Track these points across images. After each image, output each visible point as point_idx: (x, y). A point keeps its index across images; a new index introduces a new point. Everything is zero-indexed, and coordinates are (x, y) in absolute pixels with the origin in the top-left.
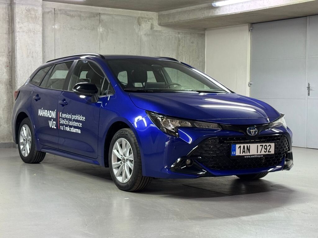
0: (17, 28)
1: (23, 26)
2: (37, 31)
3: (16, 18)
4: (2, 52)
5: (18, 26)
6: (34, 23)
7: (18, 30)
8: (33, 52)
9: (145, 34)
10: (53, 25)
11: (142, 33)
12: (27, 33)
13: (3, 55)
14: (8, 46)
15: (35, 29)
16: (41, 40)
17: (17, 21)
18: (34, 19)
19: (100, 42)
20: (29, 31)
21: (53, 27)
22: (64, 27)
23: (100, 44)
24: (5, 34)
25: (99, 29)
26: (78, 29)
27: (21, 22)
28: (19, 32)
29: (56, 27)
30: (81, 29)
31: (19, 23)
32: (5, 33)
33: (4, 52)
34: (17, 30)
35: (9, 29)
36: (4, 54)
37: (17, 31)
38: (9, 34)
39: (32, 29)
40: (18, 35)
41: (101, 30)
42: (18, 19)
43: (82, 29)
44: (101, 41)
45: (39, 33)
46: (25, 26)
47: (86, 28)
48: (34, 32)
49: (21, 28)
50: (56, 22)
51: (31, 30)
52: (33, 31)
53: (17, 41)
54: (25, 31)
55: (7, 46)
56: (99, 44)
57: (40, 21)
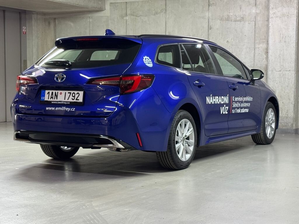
0: (270, 14)
1: (276, 11)
2: (291, 14)
4: (262, 39)
6: (288, 7)
7: (272, 16)
8: (285, 37)
12: (280, 17)
13: (264, 42)
15: (289, 13)
17: (271, 7)
18: (289, 3)
20: (283, 15)
27: (275, 7)
28: (272, 17)
31: (273, 8)
32: (266, 20)
33: (264, 39)
34: (270, 16)
36: (264, 40)
39: (286, 14)
40: (271, 22)
42: (272, 6)
45: (293, 16)
46: (279, 11)
48: (288, 16)
49: (274, 13)
51: (284, 15)
52: (287, 15)
53: (270, 27)
54: (278, 17)
57: (295, 3)
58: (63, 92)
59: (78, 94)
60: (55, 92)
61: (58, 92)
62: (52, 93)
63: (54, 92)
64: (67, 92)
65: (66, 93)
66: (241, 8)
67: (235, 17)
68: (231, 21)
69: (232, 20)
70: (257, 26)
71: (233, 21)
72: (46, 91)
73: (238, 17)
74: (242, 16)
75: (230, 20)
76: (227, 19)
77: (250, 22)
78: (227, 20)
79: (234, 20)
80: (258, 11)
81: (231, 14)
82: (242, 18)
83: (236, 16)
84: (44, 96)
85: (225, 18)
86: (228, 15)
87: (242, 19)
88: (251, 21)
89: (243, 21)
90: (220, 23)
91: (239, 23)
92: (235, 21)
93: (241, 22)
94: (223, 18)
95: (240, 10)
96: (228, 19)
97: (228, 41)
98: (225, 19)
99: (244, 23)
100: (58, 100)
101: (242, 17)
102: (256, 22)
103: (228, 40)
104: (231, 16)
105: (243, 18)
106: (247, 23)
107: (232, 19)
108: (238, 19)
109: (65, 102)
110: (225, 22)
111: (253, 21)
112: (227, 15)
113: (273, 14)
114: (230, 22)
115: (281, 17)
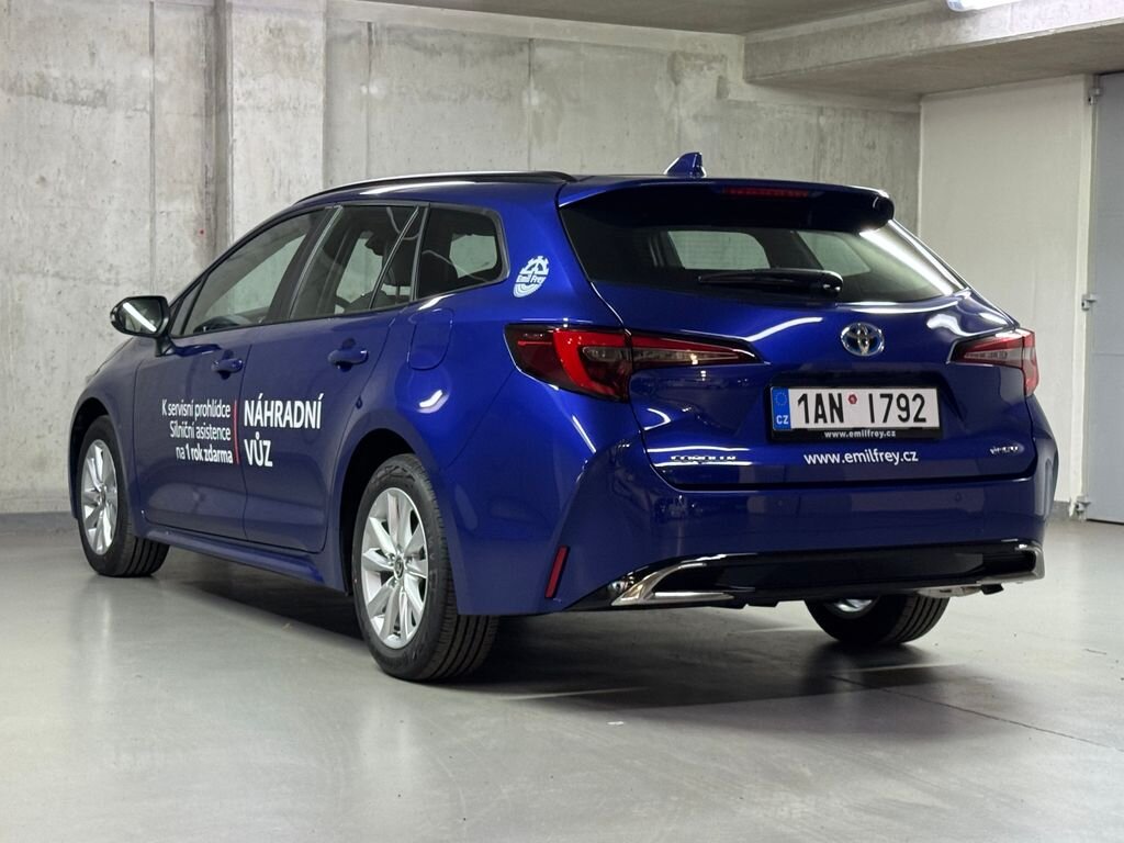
0: (235, 96)
1: (256, 87)
2: (306, 106)
3: (235, 61)
4: (181, 182)
5: (238, 89)
6: (296, 77)
7: (241, 102)
8: (290, 182)
9: (695, 117)
10: (362, 84)
11: (683, 112)
12: (270, 111)
13: (187, 193)
14: (203, 159)
15: (298, 99)
16: (320, 138)
17: (235, 70)
18: (298, 62)
19: (530, 144)
20: (280, 105)
21: (364, 90)
22: (403, 90)
23: (529, 151)
24: (195, 115)
25: (530, 98)
26: (454, 97)
27: (250, 72)
28: (241, 108)
29: (374, 90)
30: (464, 98)
31: (242, 75)
32: (193, 112)
33: (188, 182)
34: (235, 101)
35: (206, 98)
36: (189, 187)
37: (235, 108)
38: (206, 116)
39: (287, 100)
40: (238, 122)
41: (535, 101)
42: (239, 65)
43: (468, 96)
44: (535, 142)
45: (313, 111)
46: (264, 89)
47: (480, 94)
48: (295, 108)
49: (249, 94)
50: (373, 73)
51: (283, 103)
52: (291, 106)
53: (235, 141)
54: (262, 107)
55: (200, 160)
56: (526, 153)
57: (318, 69)
58: (862, 394)
59: (919, 401)
60: (831, 396)
61: (840, 395)
62: (819, 397)
63: (825, 393)
64: (876, 392)
65: (871, 396)
66: (93, 55)
67: (70, 85)
68: (55, 99)
69: (60, 97)
70: (159, 130)
71: (65, 102)
72: (790, 391)
73: (82, 86)
74: (100, 87)
75: (51, 95)
76: (37, 89)
77: (130, 113)
78: (38, 95)
79: (66, 99)
80: (161, 77)
81: (55, 73)
82: (98, 95)
83: (75, 84)
84: (788, 413)
85: (29, 86)
86: (42, 77)
87: (101, 98)
88: (136, 110)
89: (105, 105)
90: (9, 101)
91: (86, 110)
92: (68, 102)
93: (95, 107)
94: (18, 84)
95: (93, 63)
96: (41, 90)
97: (43, 179)
98: (26, 89)
99: (110, 112)
100: (847, 424)
101: (97, 91)
102: (156, 116)
103: (44, 175)
104: (56, 79)
105: (103, 94)
106: (119, 115)
107: (57, 92)
108: (84, 94)
109: (879, 430)
110: (31, 100)
111: (145, 109)
112: (38, 75)
113: (243, 95)
114: (50, 101)
115: (272, 109)
